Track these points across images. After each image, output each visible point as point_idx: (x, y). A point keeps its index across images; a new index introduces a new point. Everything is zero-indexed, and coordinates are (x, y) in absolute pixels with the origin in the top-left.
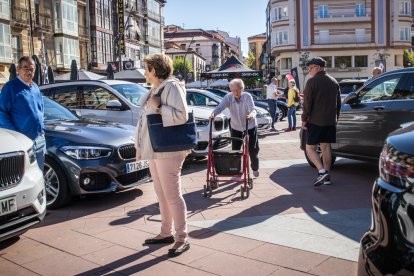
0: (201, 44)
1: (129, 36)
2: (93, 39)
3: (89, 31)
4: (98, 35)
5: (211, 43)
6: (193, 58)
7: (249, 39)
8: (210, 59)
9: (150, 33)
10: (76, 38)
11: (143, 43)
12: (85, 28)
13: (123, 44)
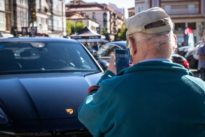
0: (96, 12)
1: (40, 10)
2: (15, 12)
3: (12, 7)
4: (18, 9)
5: (103, 12)
6: (88, 23)
7: (129, 9)
8: (102, 23)
9: (54, 7)
10: (3, 12)
11: (50, 14)
12: (10, 5)
13: (35, 15)
